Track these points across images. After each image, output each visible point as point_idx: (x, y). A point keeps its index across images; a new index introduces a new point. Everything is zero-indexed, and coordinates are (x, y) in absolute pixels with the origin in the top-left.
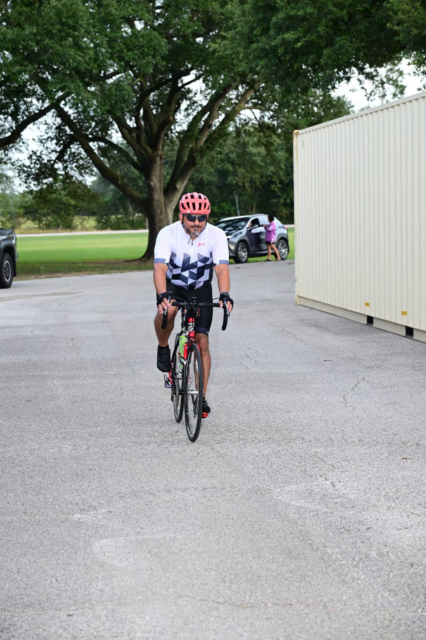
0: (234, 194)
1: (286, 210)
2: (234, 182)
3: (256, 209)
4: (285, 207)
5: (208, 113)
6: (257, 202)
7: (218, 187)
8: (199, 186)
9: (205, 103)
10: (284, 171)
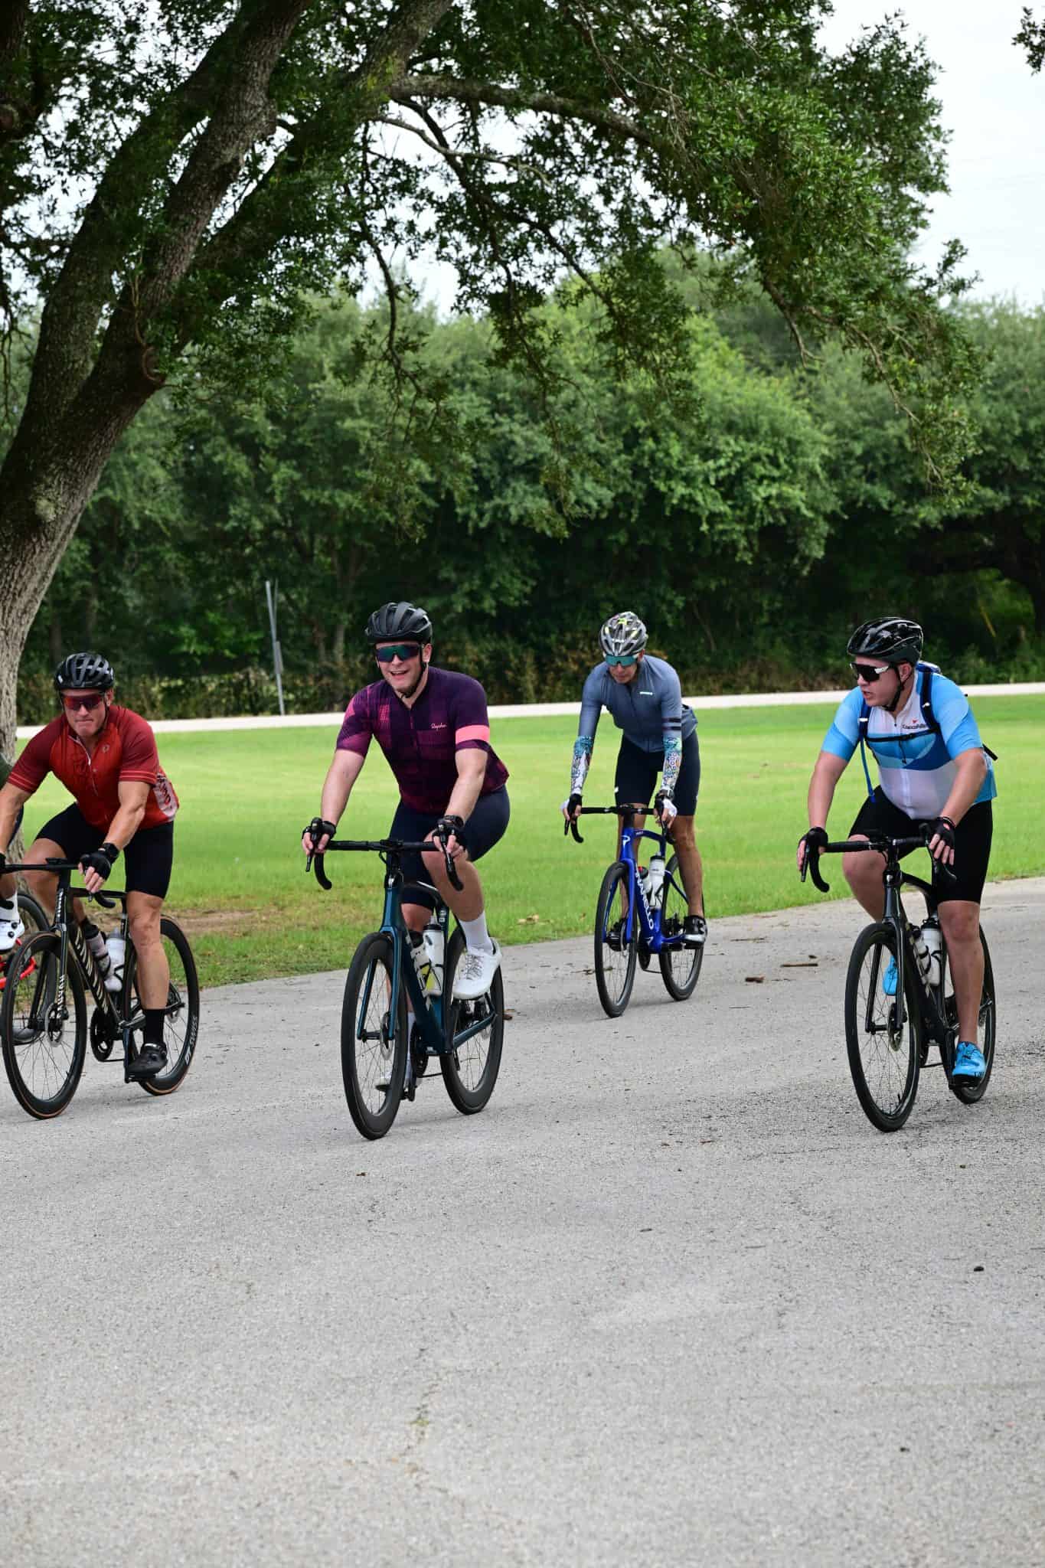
0: (257, 575)
1: (475, 641)
2: (258, 525)
3: (348, 639)
4: (471, 630)
5: (206, 121)
6: (350, 609)
7: (188, 549)
8: (101, 545)
9: (188, 62)
10: (469, 478)
